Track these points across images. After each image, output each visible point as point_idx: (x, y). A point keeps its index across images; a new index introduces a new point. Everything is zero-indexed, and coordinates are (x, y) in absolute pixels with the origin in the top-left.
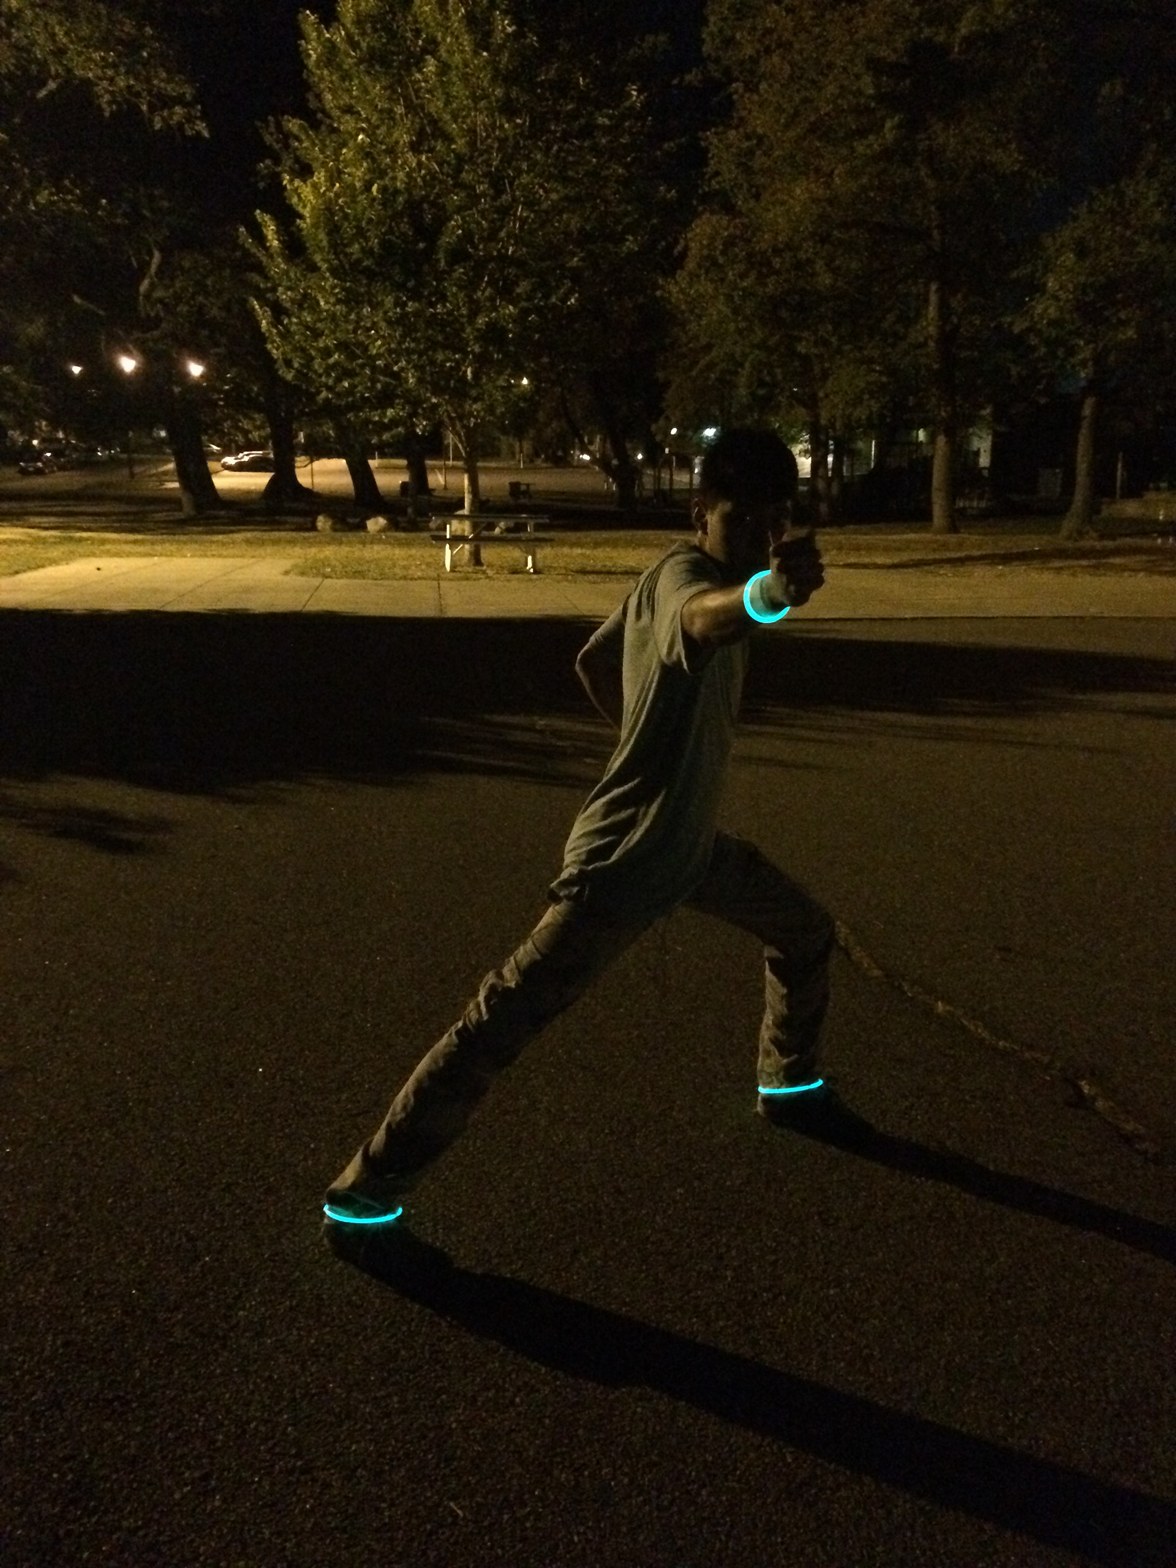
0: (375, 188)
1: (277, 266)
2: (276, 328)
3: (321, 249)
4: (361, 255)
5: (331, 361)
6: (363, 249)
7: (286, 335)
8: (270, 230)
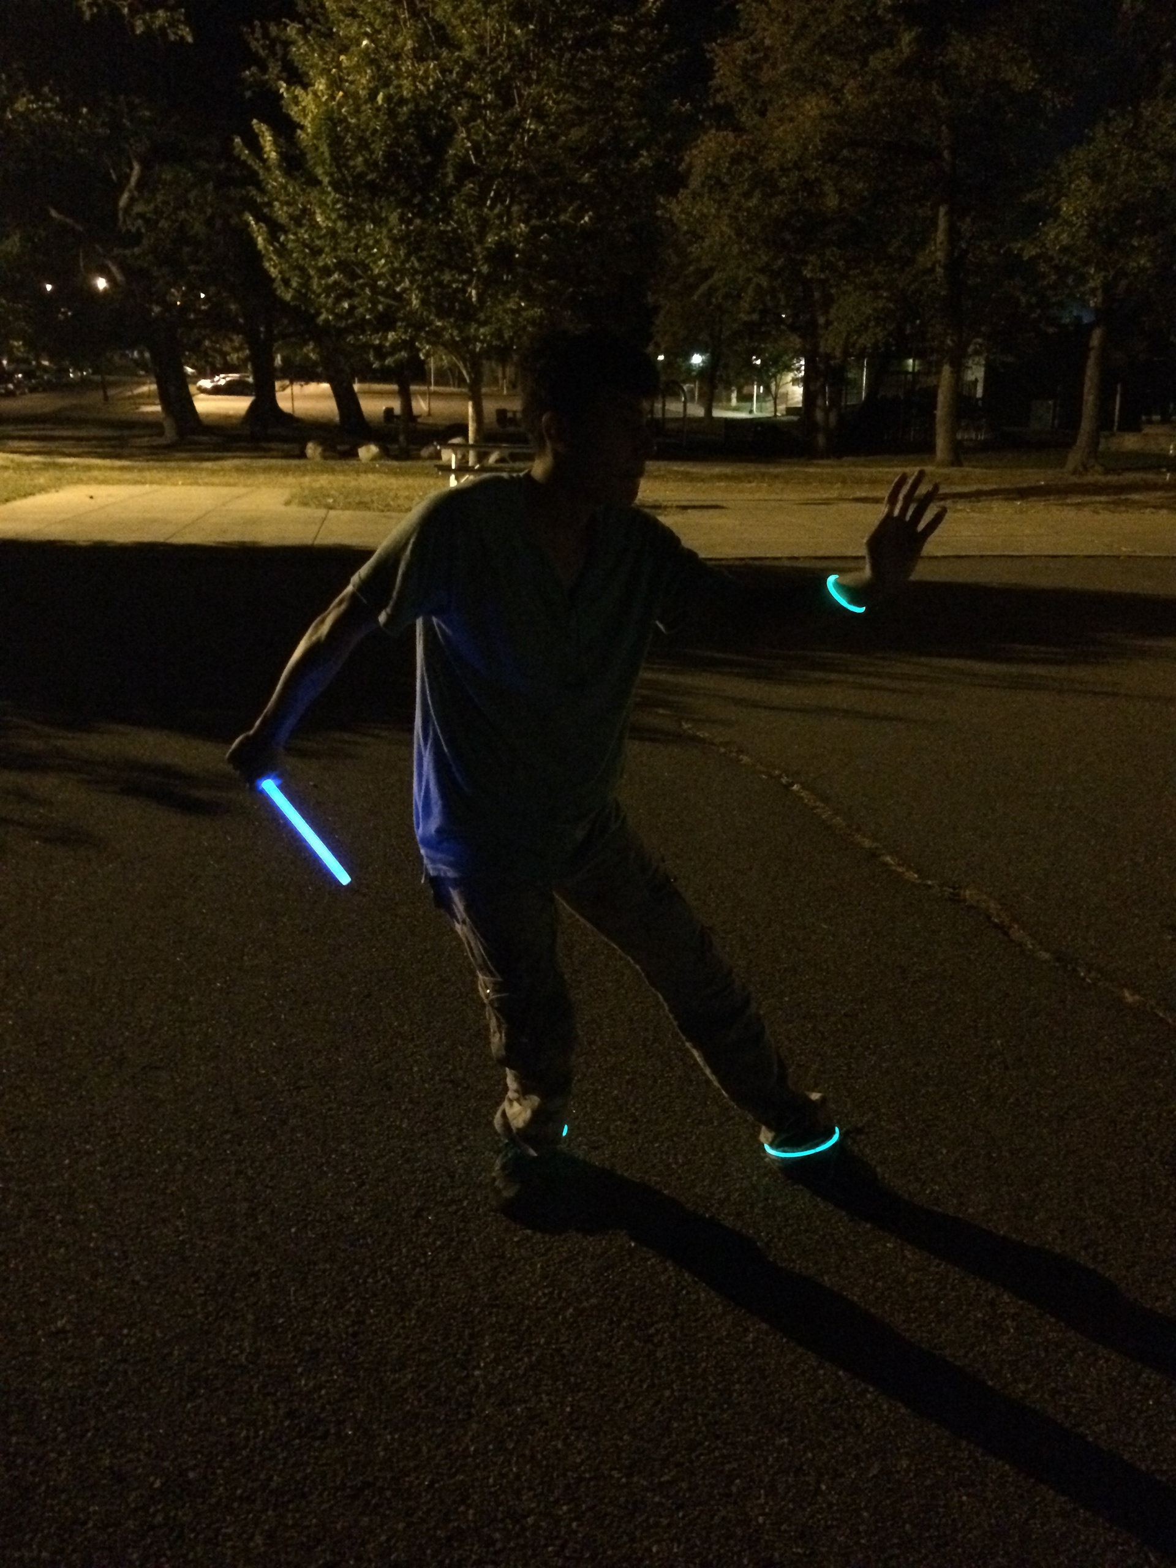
0: (380, 98)
1: (276, 180)
2: (272, 245)
3: (323, 163)
4: (364, 169)
5: (331, 280)
6: (366, 161)
7: (282, 252)
8: (267, 140)
